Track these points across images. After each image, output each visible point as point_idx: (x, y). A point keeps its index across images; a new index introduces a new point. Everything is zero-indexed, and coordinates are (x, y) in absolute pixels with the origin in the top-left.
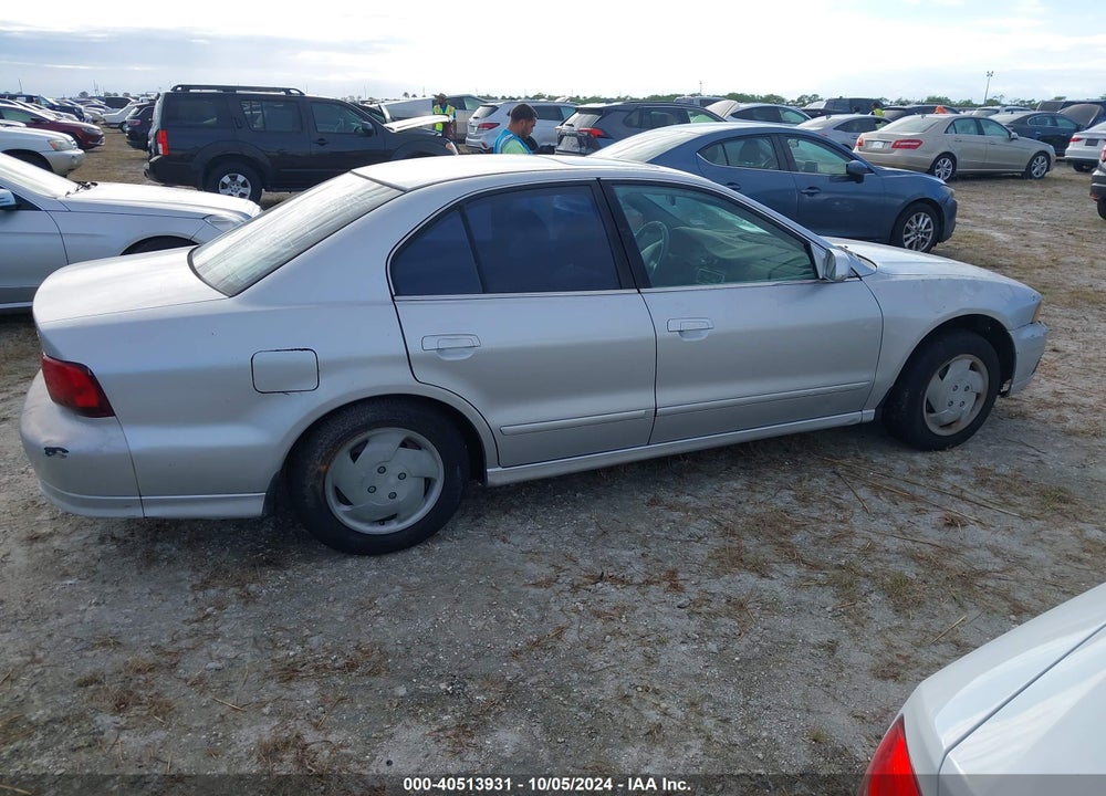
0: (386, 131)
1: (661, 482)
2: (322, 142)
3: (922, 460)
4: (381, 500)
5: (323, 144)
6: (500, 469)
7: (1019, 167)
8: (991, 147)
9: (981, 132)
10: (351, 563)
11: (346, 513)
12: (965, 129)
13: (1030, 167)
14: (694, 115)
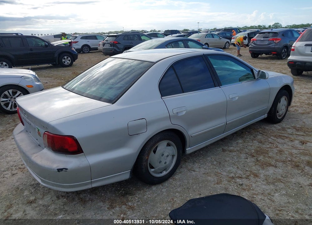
0: (52, 45)
1: (220, 144)
2: (31, 50)
3: (277, 126)
4: (162, 165)
5: (32, 51)
6: (190, 148)
7: (223, 46)
8: (216, 41)
9: (213, 37)
10: (154, 188)
11: (153, 172)
12: (209, 37)
13: (225, 46)
14: (142, 36)
